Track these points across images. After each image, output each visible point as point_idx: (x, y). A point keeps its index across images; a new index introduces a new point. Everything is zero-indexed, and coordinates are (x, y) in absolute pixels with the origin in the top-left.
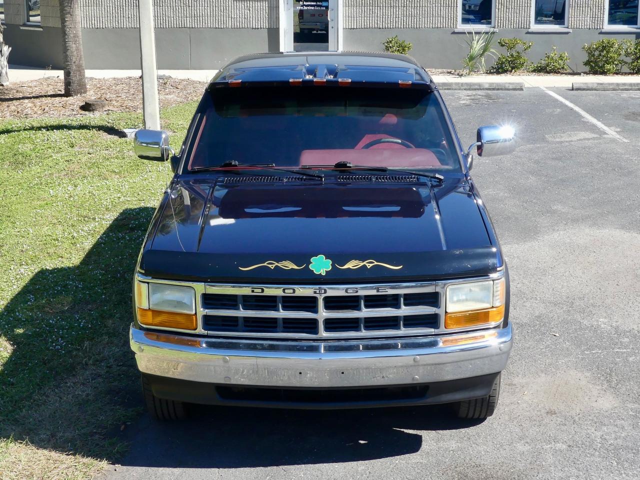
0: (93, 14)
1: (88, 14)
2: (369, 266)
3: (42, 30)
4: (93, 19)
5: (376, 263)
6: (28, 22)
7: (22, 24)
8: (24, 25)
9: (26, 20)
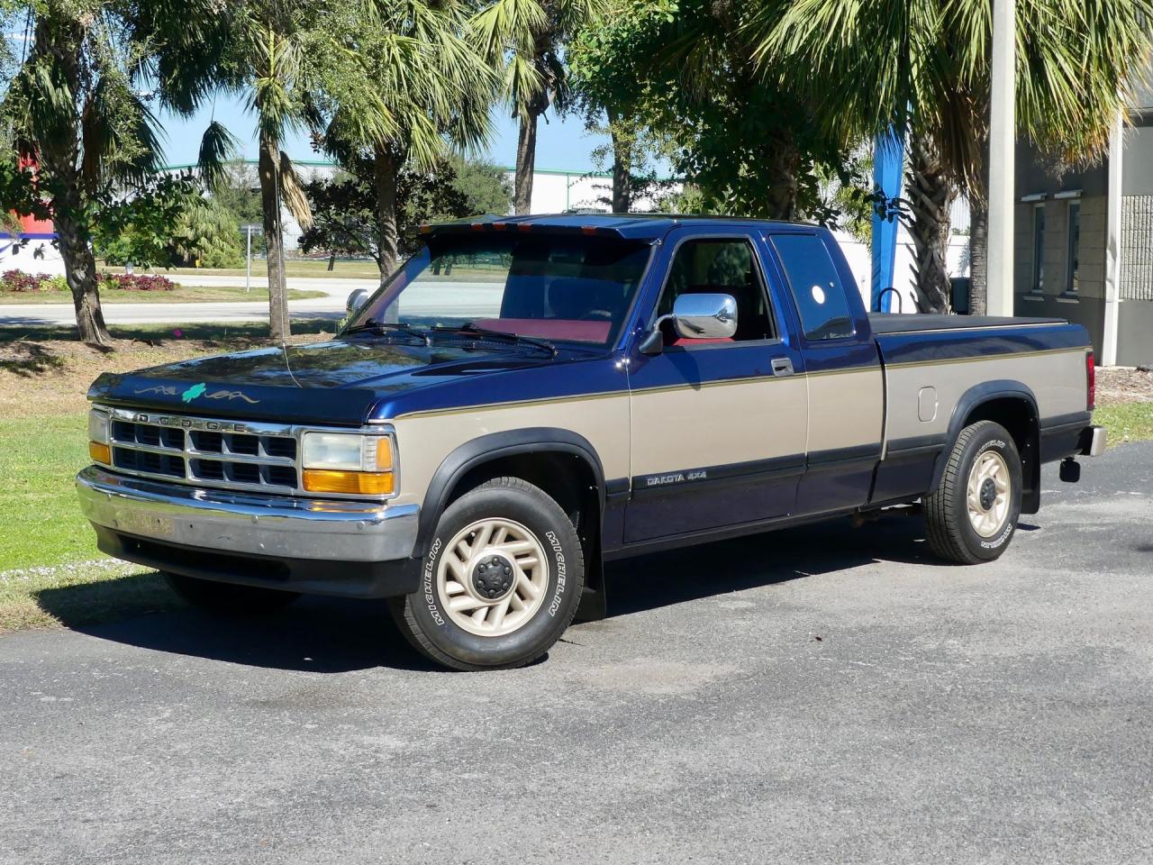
0: (1146, 277)
1: (1138, 276)
2: (232, 396)
3: (1078, 302)
4: (1146, 284)
5: (241, 395)
6: (1068, 290)
7: (1059, 294)
8: (1063, 296)
9: (1066, 288)
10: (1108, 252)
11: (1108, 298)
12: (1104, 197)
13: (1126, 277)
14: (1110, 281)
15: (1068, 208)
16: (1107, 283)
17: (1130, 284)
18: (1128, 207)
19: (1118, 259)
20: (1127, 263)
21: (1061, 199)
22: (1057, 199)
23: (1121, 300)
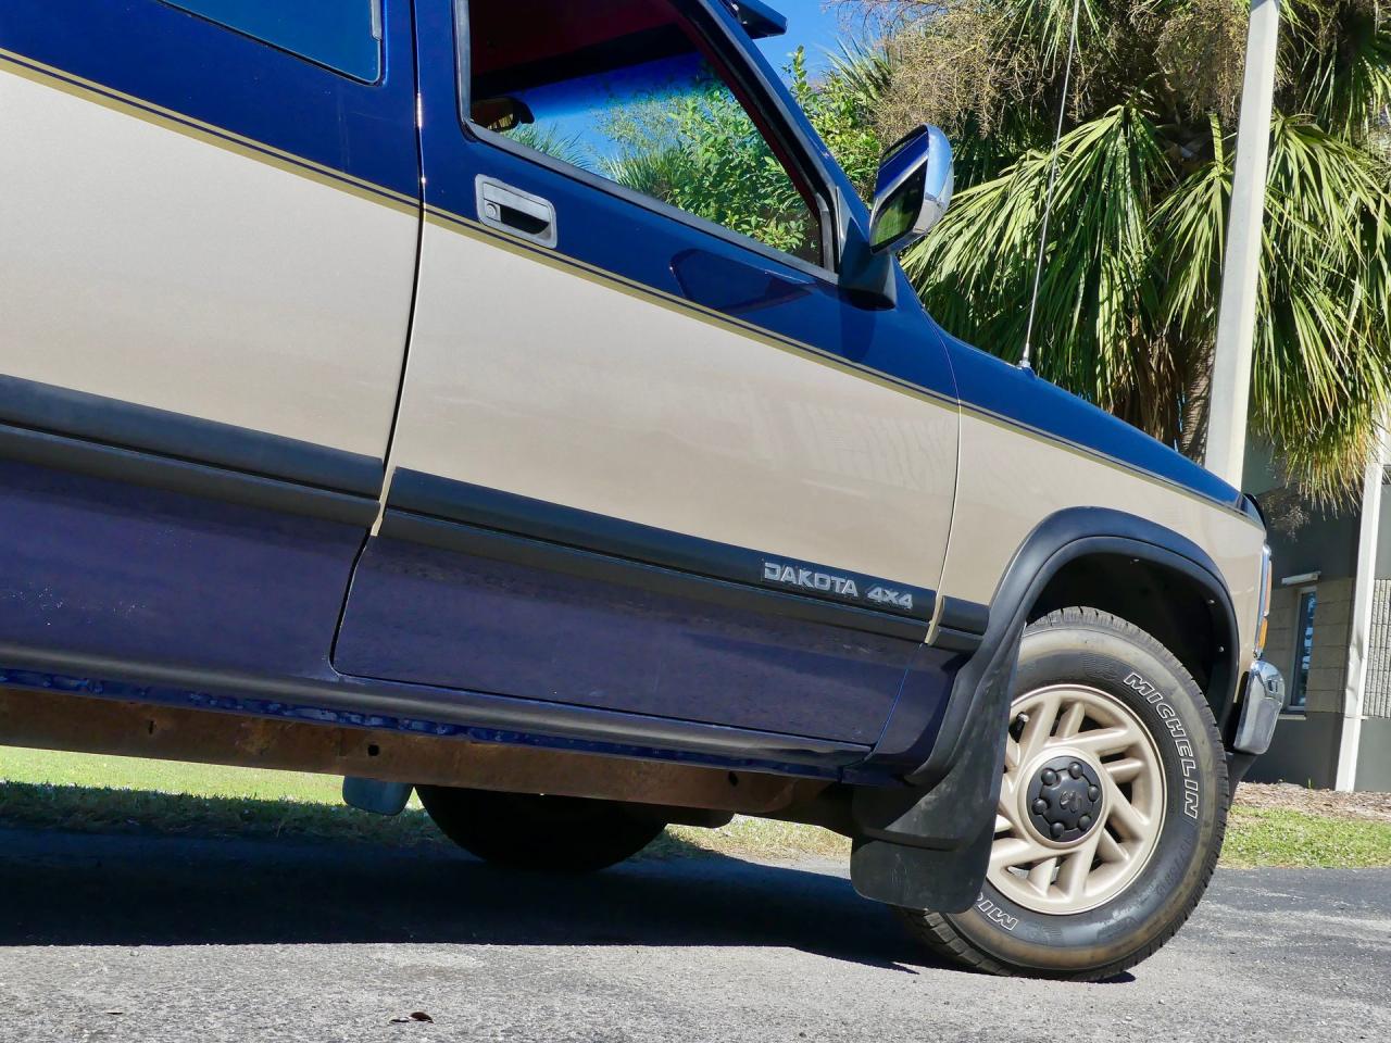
3: (1304, 718)
9: (1290, 701)
10: (1353, 652)
11: (1347, 712)
12: (1351, 579)
13: (1374, 686)
14: (1352, 689)
15: (1300, 597)
16: (1348, 692)
17: (1379, 695)
18: (1382, 594)
19: (1365, 661)
20: (1376, 668)
21: (1292, 585)
22: (1285, 585)
23: (1364, 718)
